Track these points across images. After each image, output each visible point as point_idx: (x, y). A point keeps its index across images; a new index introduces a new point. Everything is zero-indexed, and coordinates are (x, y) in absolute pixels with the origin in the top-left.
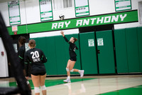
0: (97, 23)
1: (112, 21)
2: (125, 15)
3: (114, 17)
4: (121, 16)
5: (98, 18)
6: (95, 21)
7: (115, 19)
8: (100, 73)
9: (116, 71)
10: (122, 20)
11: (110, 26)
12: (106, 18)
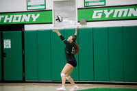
0: (5, 21)
1: (23, 21)
2: (38, 15)
3: (24, 16)
4: (33, 15)
5: (6, 16)
6: (3, 19)
7: (26, 18)
8: (5, 79)
9: (24, 78)
10: (34, 20)
11: (20, 26)
12: (15, 16)
